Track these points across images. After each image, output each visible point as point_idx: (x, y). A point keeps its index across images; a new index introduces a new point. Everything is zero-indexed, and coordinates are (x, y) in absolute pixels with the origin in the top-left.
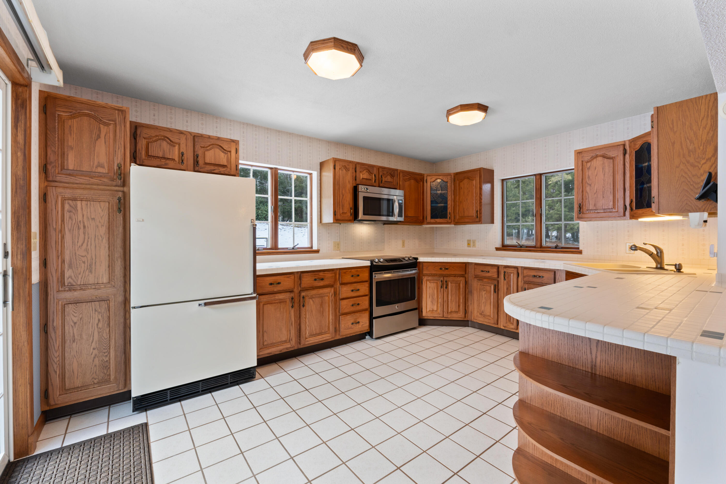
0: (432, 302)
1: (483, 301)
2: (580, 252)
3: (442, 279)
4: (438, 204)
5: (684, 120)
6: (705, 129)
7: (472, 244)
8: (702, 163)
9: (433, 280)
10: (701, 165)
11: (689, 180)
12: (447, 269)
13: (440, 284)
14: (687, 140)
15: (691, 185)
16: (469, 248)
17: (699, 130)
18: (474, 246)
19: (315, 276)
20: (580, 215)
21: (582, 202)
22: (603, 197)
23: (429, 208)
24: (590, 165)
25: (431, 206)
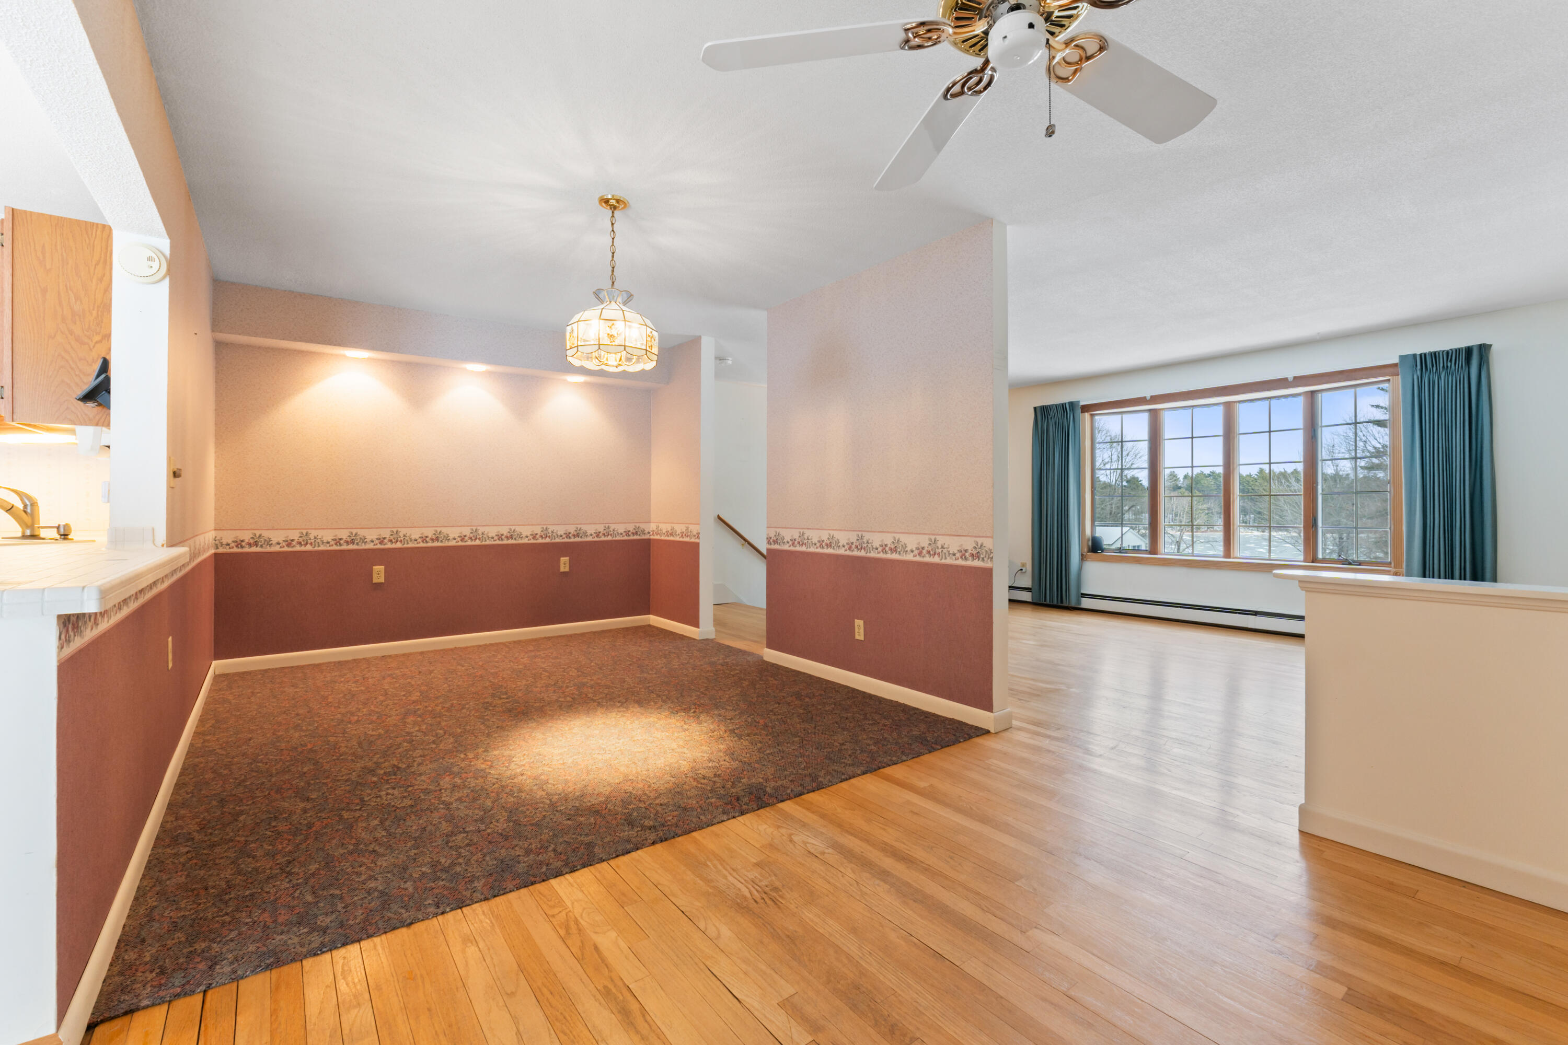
5: (64, 254)
6: (101, 282)
8: (94, 341)
10: (93, 344)
11: (73, 366)
14: (70, 292)
15: (76, 375)
17: (92, 282)
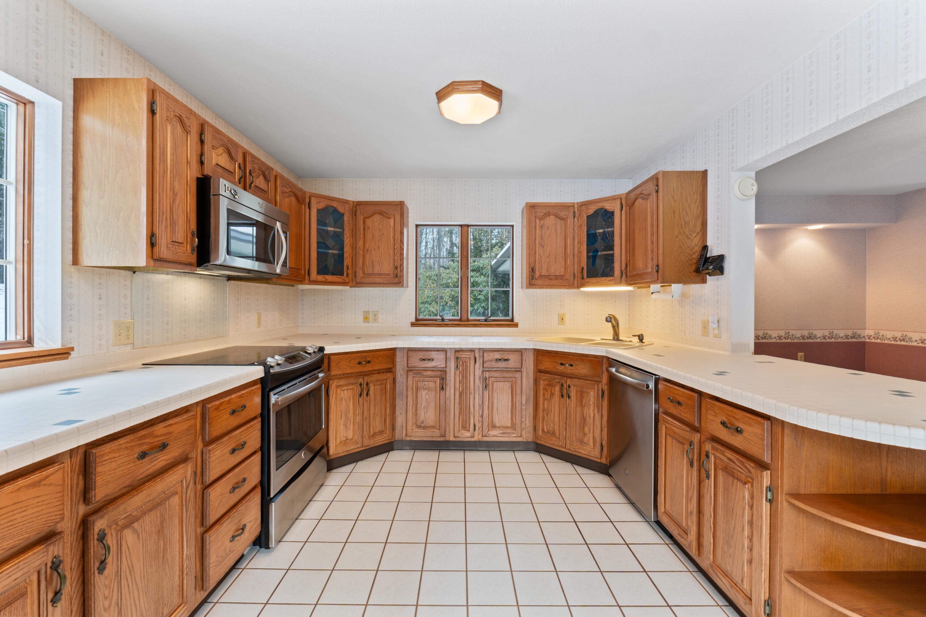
0: (345, 425)
1: (423, 406)
2: (516, 325)
3: (361, 380)
4: (330, 249)
5: (681, 191)
7: (371, 317)
9: (346, 385)
12: (369, 362)
13: (358, 389)
14: (684, 211)
16: (367, 324)
18: (375, 320)
19: (140, 445)
20: (533, 282)
21: (535, 266)
22: (555, 262)
23: (314, 255)
24: (543, 223)
25: (318, 253)
